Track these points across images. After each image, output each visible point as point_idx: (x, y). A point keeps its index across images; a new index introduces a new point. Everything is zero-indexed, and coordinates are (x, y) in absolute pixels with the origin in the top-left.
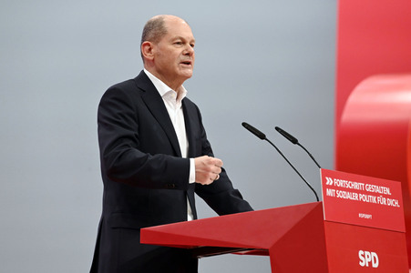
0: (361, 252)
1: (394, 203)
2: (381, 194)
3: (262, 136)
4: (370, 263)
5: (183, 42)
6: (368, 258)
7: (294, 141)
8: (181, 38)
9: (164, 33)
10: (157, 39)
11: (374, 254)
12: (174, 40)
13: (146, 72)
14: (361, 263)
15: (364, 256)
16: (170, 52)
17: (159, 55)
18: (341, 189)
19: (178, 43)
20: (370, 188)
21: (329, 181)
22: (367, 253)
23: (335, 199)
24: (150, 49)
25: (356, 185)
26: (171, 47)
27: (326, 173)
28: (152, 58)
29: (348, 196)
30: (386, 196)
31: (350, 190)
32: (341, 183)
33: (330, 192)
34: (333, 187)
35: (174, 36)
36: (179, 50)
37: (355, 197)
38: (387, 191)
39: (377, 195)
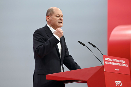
0: (116, 81)
1: (126, 66)
2: (122, 63)
3: (84, 45)
4: (119, 85)
5: (59, 16)
6: (118, 83)
7: (95, 46)
8: (59, 15)
9: (53, 13)
10: (51, 15)
11: (120, 82)
12: (56, 15)
13: (47, 25)
14: (116, 85)
15: (117, 82)
16: (55, 19)
17: (51, 20)
18: (109, 61)
19: (58, 16)
20: (119, 61)
21: (106, 59)
22: (118, 81)
23: (108, 65)
24: (49, 18)
25: (114, 60)
26: (55, 18)
27: (105, 56)
28: (49, 21)
29: (112, 64)
30: (124, 63)
31: (112, 62)
32: (109, 59)
33: (106, 62)
34: (107, 61)
35: (57, 14)
36: (58, 18)
37: (114, 64)
38: (124, 62)
39: (121, 63)
